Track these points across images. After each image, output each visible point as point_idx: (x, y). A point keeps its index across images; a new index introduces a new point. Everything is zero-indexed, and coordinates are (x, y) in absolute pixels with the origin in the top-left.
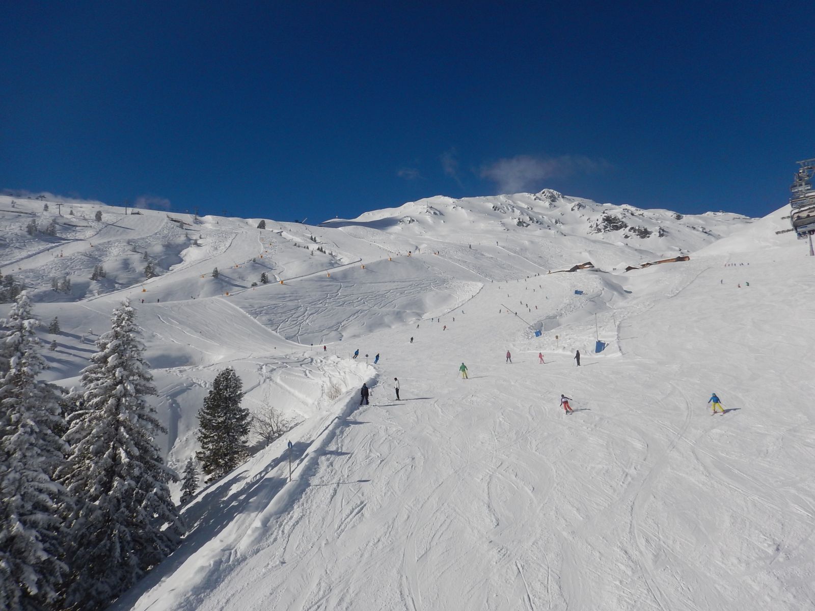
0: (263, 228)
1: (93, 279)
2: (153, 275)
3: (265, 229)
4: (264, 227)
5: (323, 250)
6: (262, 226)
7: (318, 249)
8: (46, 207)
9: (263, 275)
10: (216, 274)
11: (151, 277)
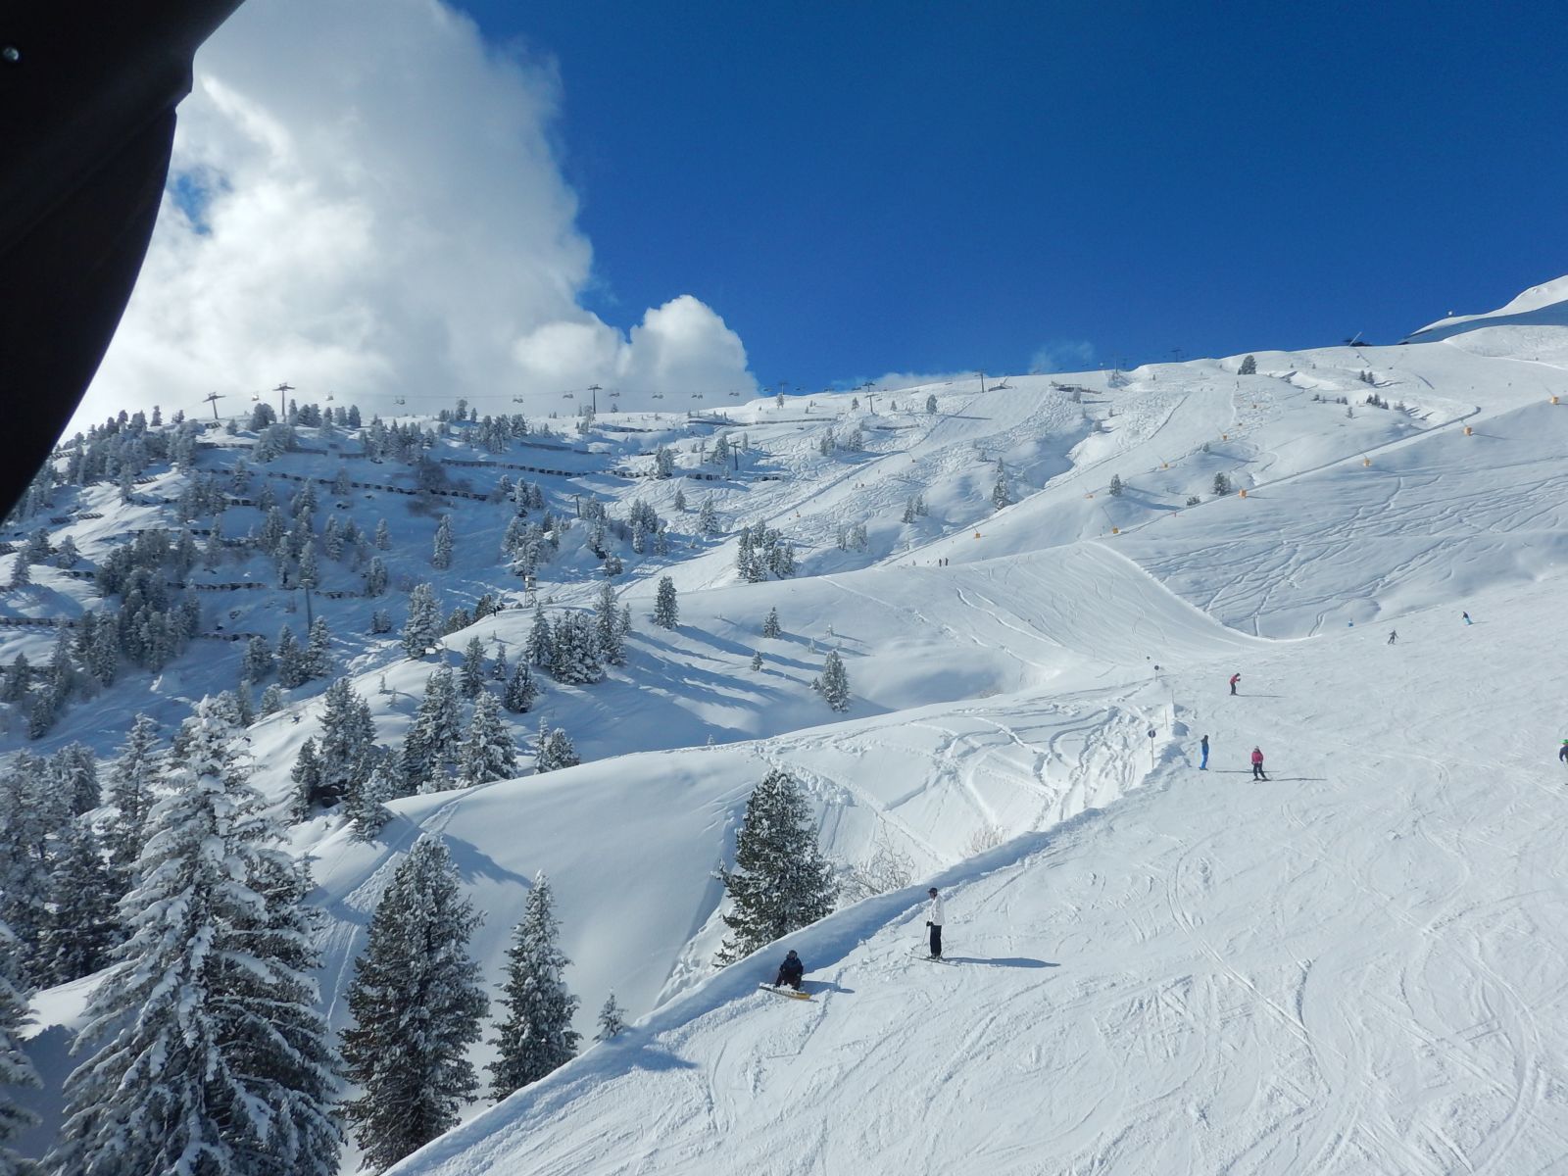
0: (1250, 373)
1: (905, 520)
2: (1006, 503)
3: (1254, 373)
4: (1254, 368)
5: (1382, 400)
6: (1249, 368)
7: (1369, 400)
8: (855, 402)
9: (1220, 479)
10: (1117, 488)
11: (1003, 506)
